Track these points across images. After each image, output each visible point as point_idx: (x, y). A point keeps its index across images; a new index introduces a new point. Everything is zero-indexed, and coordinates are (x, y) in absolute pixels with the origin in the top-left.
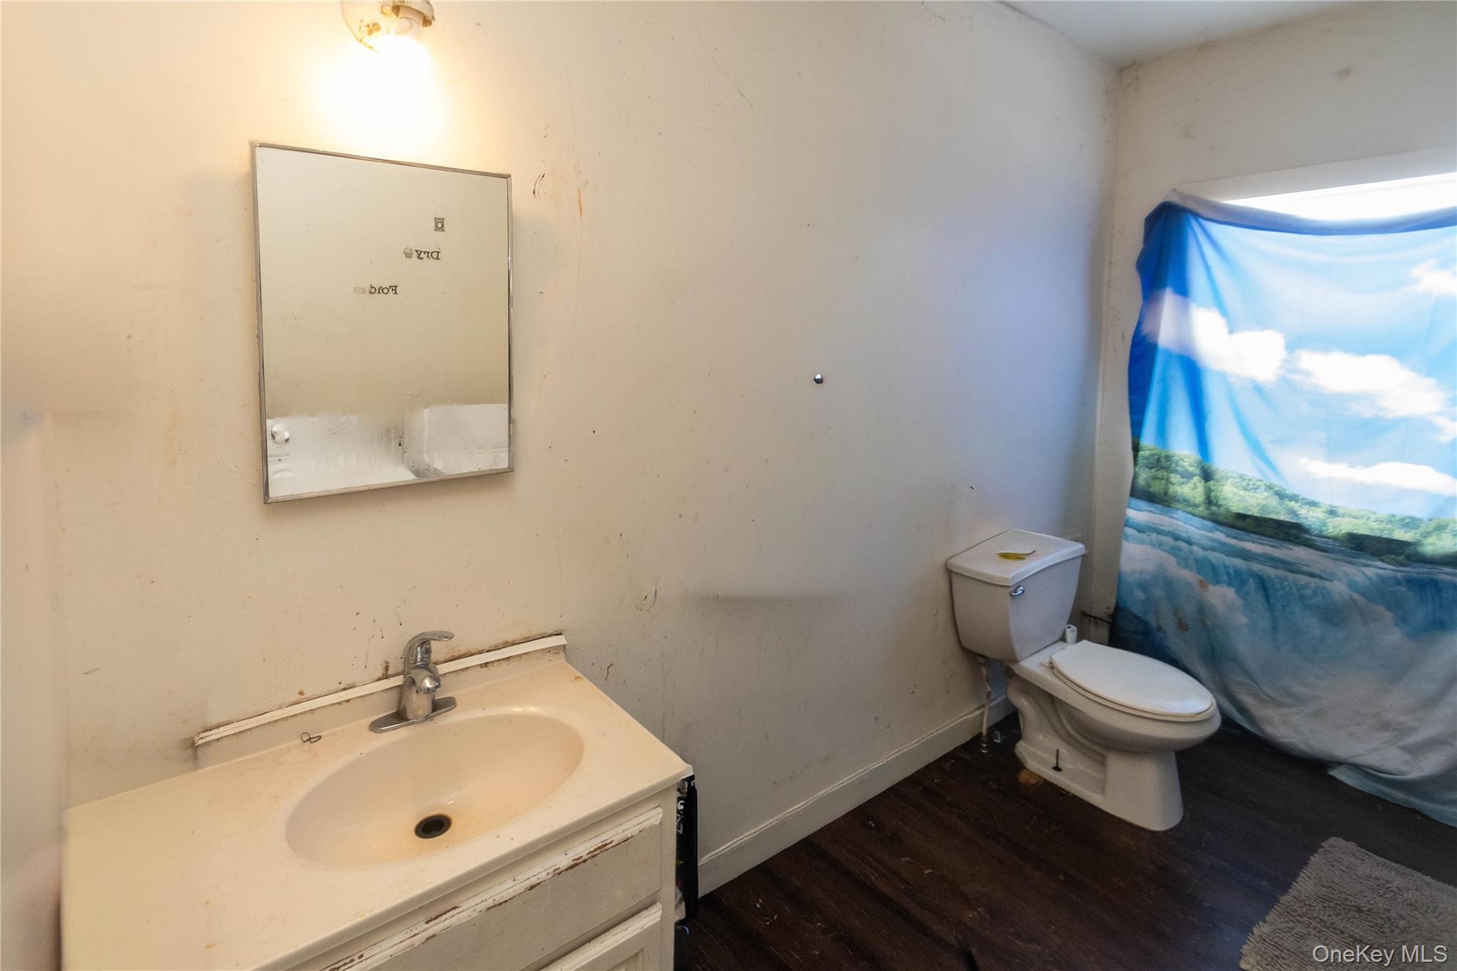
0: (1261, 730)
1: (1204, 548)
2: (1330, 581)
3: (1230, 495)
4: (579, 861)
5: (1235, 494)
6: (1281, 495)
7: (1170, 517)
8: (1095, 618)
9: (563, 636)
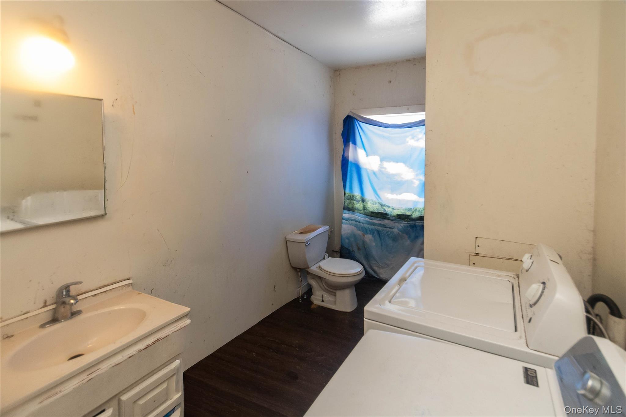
0: (379, 276)
1: (363, 224)
2: (393, 229)
3: (370, 206)
4: (148, 346)
5: (371, 206)
6: (381, 205)
7: (354, 215)
8: (336, 252)
9: (131, 280)
